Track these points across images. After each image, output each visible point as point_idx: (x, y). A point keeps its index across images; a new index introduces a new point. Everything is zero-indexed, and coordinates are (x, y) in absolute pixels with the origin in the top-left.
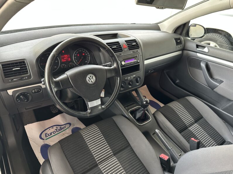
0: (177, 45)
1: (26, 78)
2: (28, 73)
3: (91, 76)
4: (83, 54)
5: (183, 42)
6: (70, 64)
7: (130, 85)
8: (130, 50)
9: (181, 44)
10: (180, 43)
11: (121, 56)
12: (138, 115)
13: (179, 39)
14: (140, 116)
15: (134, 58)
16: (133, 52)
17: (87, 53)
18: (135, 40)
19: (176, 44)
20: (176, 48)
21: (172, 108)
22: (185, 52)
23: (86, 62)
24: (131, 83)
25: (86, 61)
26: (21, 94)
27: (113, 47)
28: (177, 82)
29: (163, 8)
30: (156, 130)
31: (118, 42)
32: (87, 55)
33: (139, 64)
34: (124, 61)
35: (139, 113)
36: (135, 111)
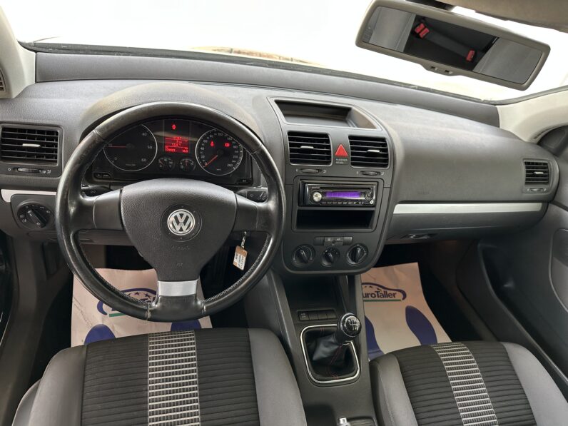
0: (526, 183)
1: (49, 172)
2: (56, 162)
3: (181, 215)
4: (227, 145)
5: (554, 180)
6: (184, 163)
7: (328, 259)
8: (353, 164)
9: (548, 183)
10: (545, 179)
11: (320, 174)
12: (323, 351)
13: (544, 167)
14: (325, 356)
15: (359, 191)
16: (363, 172)
17: (237, 144)
18: (383, 139)
19: (527, 180)
20: (523, 192)
21: (441, 361)
22: (554, 209)
23: (229, 165)
24: (331, 255)
25: (231, 163)
26: (30, 206)
27: (302, 147)
28: (506, 286)
29: (450, 73)
30: (341, 420)
31: (326, 135)
32: (236, 149)
33: (373, 209)
34: (323, 194)
35: (327, 346)
36: (321, 336)
